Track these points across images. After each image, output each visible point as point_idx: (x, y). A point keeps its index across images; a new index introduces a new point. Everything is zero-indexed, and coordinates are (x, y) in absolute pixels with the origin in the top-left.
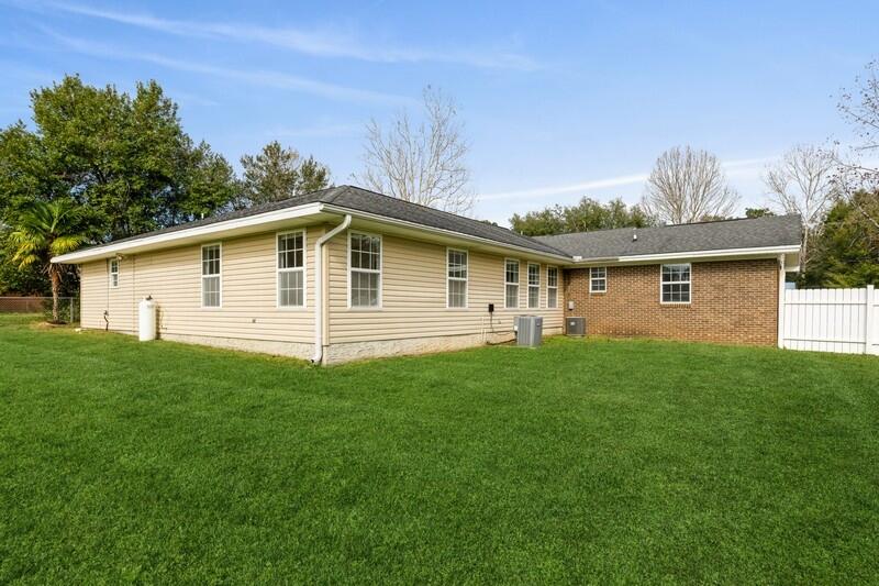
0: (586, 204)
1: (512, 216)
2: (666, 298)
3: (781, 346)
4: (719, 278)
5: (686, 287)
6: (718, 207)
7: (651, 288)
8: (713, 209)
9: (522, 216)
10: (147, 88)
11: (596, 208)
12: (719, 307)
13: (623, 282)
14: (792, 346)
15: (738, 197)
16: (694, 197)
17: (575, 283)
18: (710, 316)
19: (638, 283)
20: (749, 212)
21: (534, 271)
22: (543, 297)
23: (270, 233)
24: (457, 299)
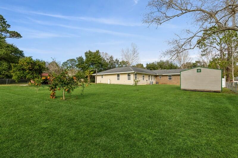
0: (161, 61)
2: (169, 79)
5: (171, 78)
6: (189, 61)
7: (167, 78)
13: (163, 77)
17: (157, 77)
18: (174, 81)
19: (165, 77)
20: (196, 62)
21: (152, 76)
22: (153, 79)
23: (127, 73)
24: (143, 80)
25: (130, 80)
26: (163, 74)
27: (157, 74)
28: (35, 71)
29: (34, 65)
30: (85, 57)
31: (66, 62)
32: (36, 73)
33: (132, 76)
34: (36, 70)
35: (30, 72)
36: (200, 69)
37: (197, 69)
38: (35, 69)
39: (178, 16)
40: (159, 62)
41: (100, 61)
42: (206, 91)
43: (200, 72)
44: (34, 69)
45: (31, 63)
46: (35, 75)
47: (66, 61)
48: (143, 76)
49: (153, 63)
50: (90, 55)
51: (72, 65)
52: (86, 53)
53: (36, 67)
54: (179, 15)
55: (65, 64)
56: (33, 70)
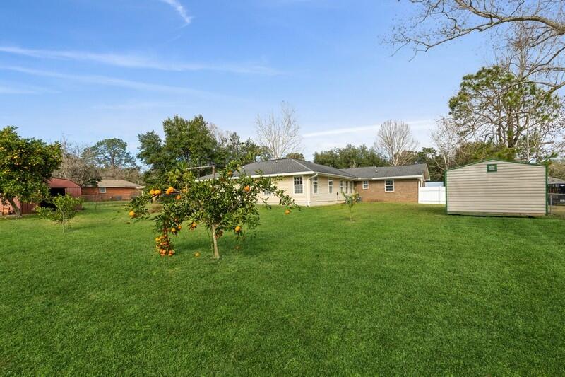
0: (349, 147)
1: (314, 153)
2: (387, 190)
3: (419, 202)
4: (402, 184)
5: (392, 187)
6: (409, 147)
7: (382, 187)
8: (407, 147)
9: (319, 153)
10: (198, 117)
11: (354, 149)
12: (402, 192)
13: (374, 185)
14: (422, 203)
15: (418, 143)
16: (399, 143)
17: (358, 186)
18: (399, 195)
19: (378, 186)
20: (424, 149)
21: (347, 182)
22: (349, 190)
23: (292, 176)
24: (331, 192)
25: (302, 192)
26: (374, 178)
27: (359, 178)
28: (32, 171)
29: (26, 153)
30: (165, 133)
31: (95, 148)
32: (34, 177)
33: (307, 184)
34: (32, 169)
35: (13, 174)
36: (495, 165)
37: (488, 165)
38: (32, 165)
39: (481, 30)
40: (344, 150)
41: (207, 145)
42: (509, 215)
43: (496, 170)
44: (27, 165)
45: (19, 147)
46: (31, 183)
47: (94, 144)
48: (331, 183)
49: (331, 151)
50: (179, 129)
51: (113, 156)
52: (167, 123)
53: (36, 160)
54: (484, 27)
55: (91, 152)
56: (24, 170)
